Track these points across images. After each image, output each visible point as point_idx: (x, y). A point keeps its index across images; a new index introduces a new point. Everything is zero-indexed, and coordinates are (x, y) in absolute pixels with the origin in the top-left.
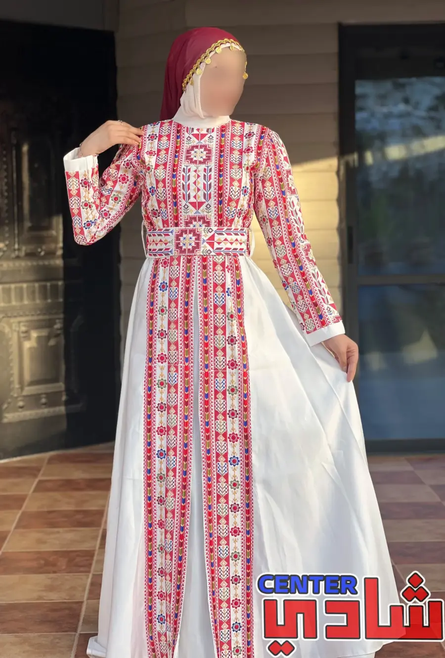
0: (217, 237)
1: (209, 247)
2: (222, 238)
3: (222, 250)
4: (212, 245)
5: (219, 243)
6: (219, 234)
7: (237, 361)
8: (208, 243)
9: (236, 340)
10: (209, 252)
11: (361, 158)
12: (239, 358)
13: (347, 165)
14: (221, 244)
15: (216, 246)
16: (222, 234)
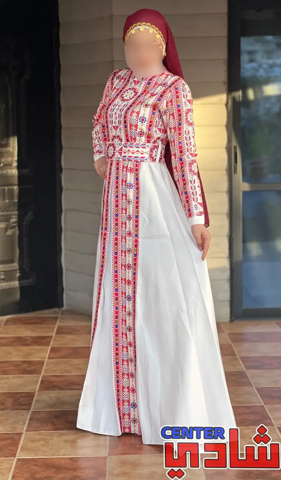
0: (124, 149)
1: (119, 156)
2: (127, 149)
3: (126, 157)
4: (121, 154)
5: (125, 153)
6: (125, 147)
7: (132, 232)
8: (119, 152)
9: (131, 218)
10: (119, 158)
11: (245, 95)
12: (133, 230)
13: (234, 99)
14: (126, 153)
15: (123, 154)
16: (127, 147)
